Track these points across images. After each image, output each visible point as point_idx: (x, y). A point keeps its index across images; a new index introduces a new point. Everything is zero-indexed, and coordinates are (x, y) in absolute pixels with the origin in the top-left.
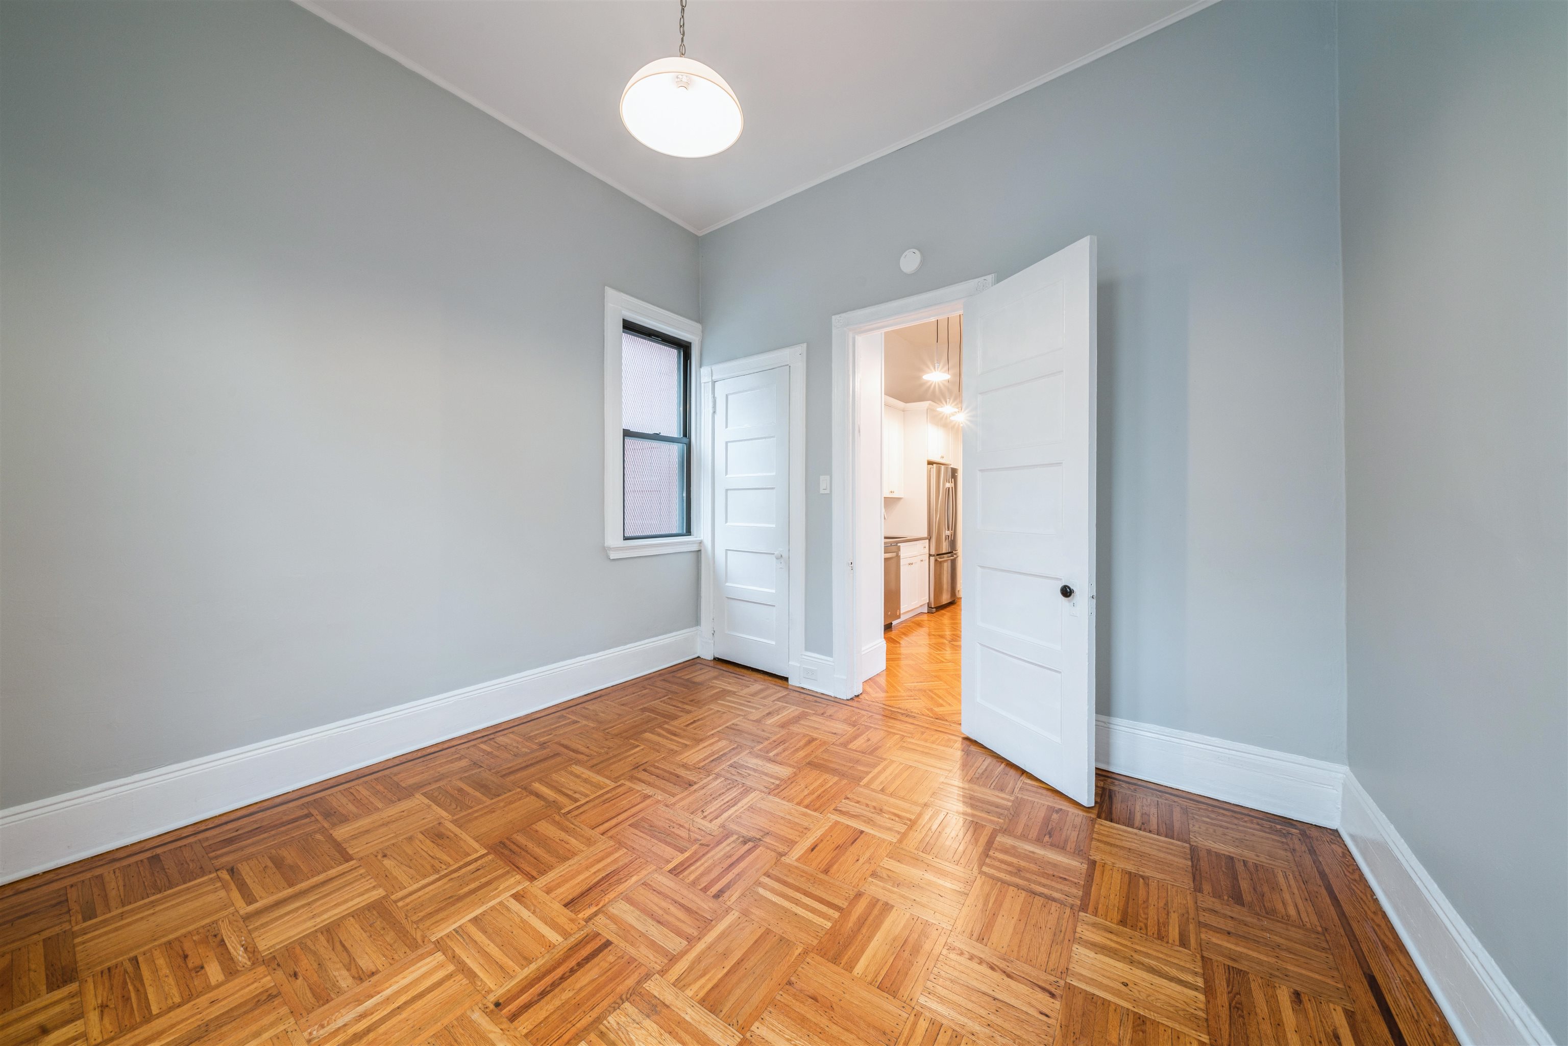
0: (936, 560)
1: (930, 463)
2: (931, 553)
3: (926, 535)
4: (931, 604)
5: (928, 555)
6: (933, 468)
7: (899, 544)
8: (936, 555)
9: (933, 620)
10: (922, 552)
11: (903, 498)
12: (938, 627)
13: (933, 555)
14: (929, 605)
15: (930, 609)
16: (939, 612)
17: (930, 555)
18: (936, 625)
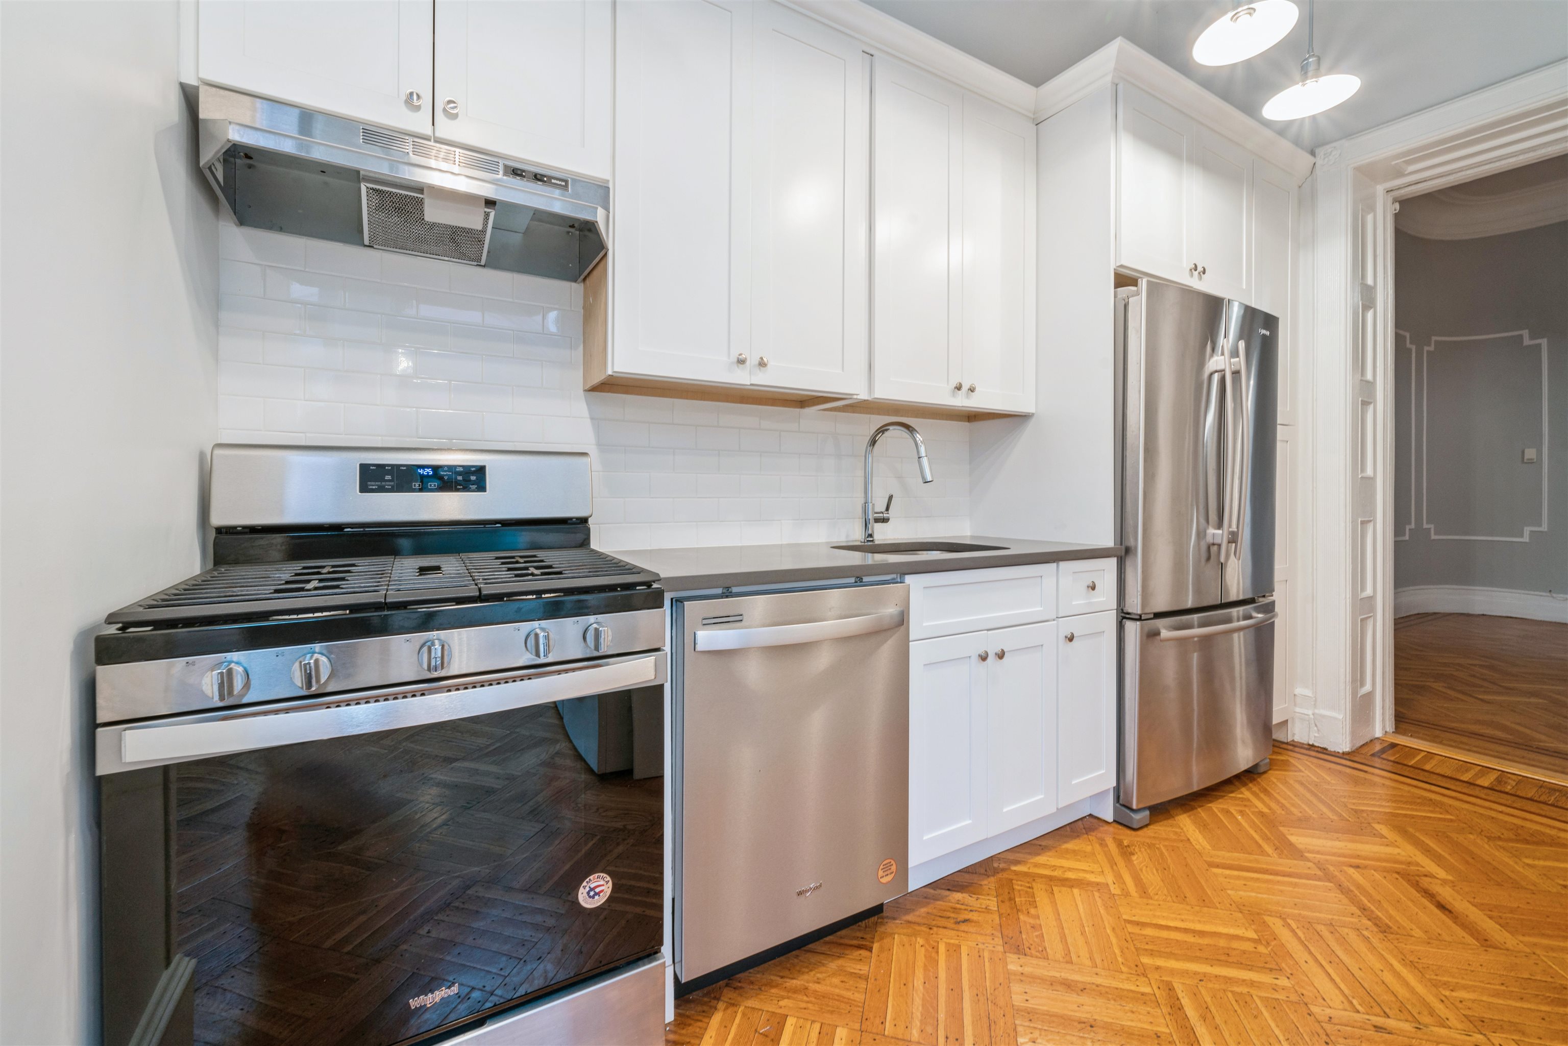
0: (1153, 635)
1: (1124, 280)
2: (1128, 608)
3: (1108, 541)
4: (1128, 795)
5: (1112, 617)
6: (1138, 294)
8: (1152, 616)
9: (1134, 858)
10: (1079, 600)
11: (1033, 414)
12: (1151, 891)
13: (1140, 616)
14: (1121, 798)
15: (1128, 811)
16: (1177, 815)
17: (1123, 615)
18: (1136, 885)
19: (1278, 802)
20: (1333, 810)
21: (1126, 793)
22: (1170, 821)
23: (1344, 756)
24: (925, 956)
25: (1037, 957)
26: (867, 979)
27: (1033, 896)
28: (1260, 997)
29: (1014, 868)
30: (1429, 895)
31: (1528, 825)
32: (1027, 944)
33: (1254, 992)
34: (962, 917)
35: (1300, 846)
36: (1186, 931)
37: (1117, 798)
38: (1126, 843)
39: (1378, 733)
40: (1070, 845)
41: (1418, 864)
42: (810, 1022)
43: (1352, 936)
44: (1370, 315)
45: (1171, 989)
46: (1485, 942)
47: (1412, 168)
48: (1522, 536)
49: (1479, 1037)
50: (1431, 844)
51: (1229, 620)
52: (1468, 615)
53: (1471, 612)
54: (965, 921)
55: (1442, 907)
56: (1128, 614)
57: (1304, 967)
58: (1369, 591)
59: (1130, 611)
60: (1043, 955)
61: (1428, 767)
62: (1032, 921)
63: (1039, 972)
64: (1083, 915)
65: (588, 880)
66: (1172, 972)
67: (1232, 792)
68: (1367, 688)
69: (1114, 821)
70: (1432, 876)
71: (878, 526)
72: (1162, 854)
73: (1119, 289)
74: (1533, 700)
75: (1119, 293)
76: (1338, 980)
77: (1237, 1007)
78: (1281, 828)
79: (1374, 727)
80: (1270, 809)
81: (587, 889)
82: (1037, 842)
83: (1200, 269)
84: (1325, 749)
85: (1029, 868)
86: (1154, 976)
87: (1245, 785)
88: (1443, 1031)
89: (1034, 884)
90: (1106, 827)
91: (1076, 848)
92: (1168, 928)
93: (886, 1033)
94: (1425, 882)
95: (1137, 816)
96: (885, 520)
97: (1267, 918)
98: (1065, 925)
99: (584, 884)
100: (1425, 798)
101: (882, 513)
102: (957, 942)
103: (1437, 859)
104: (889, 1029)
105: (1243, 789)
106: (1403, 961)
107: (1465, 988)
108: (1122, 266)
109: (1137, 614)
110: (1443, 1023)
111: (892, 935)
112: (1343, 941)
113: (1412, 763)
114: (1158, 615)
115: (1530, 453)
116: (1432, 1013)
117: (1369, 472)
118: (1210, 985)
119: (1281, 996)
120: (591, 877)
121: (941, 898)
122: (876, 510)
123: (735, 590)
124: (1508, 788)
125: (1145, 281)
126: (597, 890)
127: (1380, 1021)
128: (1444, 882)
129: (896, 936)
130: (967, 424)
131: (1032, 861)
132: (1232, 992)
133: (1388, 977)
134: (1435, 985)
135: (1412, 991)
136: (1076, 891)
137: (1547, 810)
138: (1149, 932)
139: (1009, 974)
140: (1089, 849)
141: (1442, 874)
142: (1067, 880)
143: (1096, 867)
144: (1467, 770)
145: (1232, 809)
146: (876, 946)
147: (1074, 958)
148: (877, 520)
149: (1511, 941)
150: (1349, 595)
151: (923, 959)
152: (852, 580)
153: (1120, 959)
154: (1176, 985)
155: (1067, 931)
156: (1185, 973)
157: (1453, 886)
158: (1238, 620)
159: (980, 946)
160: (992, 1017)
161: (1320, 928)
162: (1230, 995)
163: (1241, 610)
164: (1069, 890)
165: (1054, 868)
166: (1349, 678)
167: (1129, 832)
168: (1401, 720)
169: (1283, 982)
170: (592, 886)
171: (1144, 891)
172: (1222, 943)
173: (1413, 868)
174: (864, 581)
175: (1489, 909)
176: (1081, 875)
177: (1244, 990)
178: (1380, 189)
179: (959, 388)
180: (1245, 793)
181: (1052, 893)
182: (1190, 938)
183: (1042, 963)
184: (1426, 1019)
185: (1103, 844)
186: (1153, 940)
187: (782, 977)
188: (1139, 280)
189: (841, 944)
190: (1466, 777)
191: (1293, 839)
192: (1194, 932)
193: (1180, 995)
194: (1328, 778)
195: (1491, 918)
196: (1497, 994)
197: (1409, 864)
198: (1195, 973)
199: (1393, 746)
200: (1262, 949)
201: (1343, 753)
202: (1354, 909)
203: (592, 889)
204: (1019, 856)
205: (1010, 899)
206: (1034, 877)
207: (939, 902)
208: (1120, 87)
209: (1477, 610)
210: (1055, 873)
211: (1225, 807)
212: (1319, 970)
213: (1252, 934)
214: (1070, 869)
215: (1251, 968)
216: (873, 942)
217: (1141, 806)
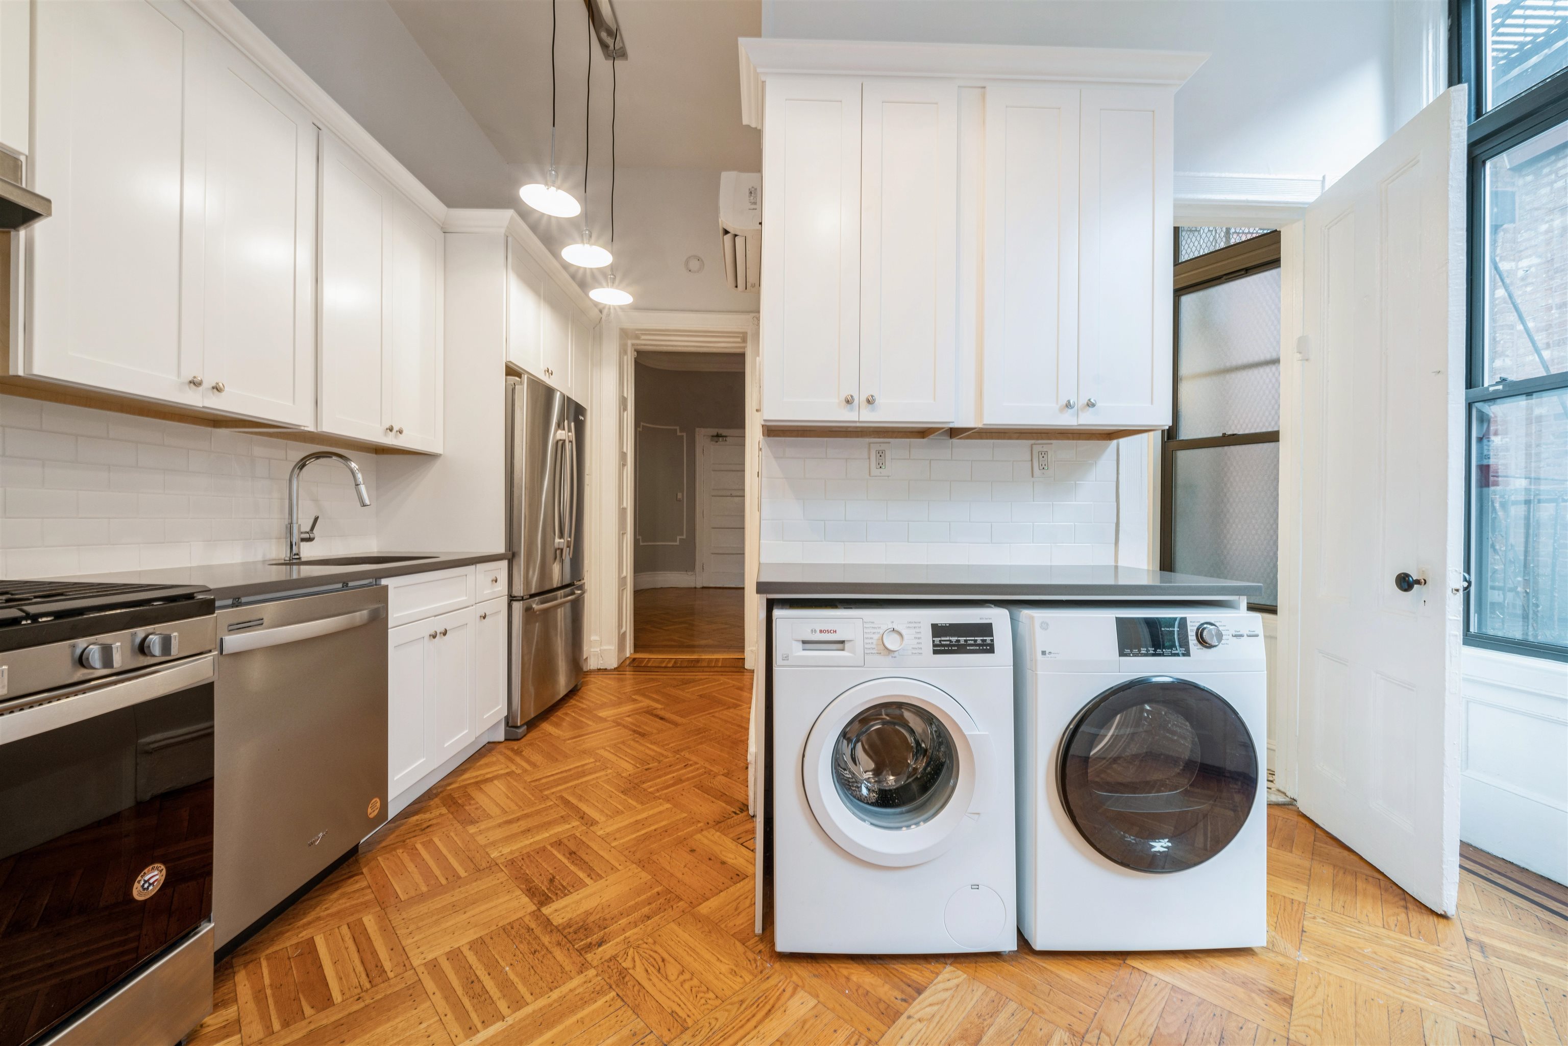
0: (528, 610)
1: (511, 371)
2: (515, 593)
3: (500, 548)
4: (514, 718)
5: (504, 601)
6: (521, 383)
7: (384, 582)
8: (528, 596)
9: (524, 753)
10: (488, 591)
11: (441, 455)
12: (538, 764)
13: (523, 597)
14: (510, 722)
15: (514, 729)
16: (540, 724)
17: (511, 598)
18: (529, 765)
19: (589, 700)
20: (615, 696)
21: (513, 718)
22: (538, 729)
23: (615, 669)
24: (408, 855)
25: (485, 820)
26: (370, 887)
27: (469, 795)
28: (602, 781)
29: (449, 788)
30: (657, 716)
31: (686, 677)
32: (476, 818)
33: (598, 780)
34: (425, 826)
35: (604, 717)
36: (562, 772)
37: (507, 724)
38: (516, 748)
39: (628, 655)
40: (482, 762)
41: (651, 706)
42: (337, 930)
43: (632, 743)
44: (625, 413)
45: (562, 798)
46: (676, 724)
47: (643, 337)
48: (676, 541)
49: (678, 756)
50: (655, 697)
51: (555, 599)
52: (655, 589)
53: (657, 587)
54: (428, 827)
55: (662, 719)
56: (515, 597)
57: (616, 762)
58: (624, 574)
59: (516, 595)
60: (489, 817)
61: (649, 665)
62: (475, 806)
63: (490, 825)
64: (504, 790)
65: (142, 874)
66: (560, 791)
67: (566, 703)
68: (624, 629)
69: (506, 740)
70: (656, 709)
71: (303, 545)
72: (538, 745)
73: (508, 377)
74: (684, 625)
75: (508, 380)
76: (630, 761)
77: (593, 789)
78: (594, 712)
79: (626, 652)
80: (587, 705)
81: (142, 882)
82: (458, 769)
83: (550, 371)
84: (606, 669)
85: (460, 784)
86: (553, 797)
87: (571, 698)
88: (667, 760)
89: (467, 790)
90: (501, 745)
91: (487, 762)
92: (552, 775)
93: (403, 899)
94: (655, 712)
95: (520, 731)
96: (310, 540)
97: (597, 751)
98: (496, 799)
99: (139, 878)
100: (650, 678)
101: (308, 533)
102: (428, 839)
103: (657, 701)
104: (403, 897)
105: (571, 701)
106: (651, 743)
107: (672, 742)
108: (510, 362)
109: (521, 597)
110: (667, 757)
111: (375, 859)
112: (629, 746)
113: (643, 665)
114: (532, 596)
115: (680, 496)
116: (663, 755)
117: (625, 505)
118: (580, 787)
119: (610, 776)
120: (146, 871)
121: (402, 825)
122: (303, 530)
123: (244, 600)
124: (678, 665)
125: (526, 376)
126: (151, 881)
127: (647, 767)
128: (661, 709)
129: (378, 858)
130: (374, 455)
131: (459, 780)
132: (590, 785)
133: (648, 751)
134: (663, 746)
135: (656, 752)
136: (496, 782)
137: (691, 669)
138: (544, 781)
139: (472, 836)
140: (494, 759)
141: (659, 706)
142: (487, 779)
143: (503, 766)
144: (664, 662)
145: (569, 712)
146: (365, 870)
147: (508, 810)
148: (303, 540)
149: (683, 720)
150: (617, 576)
151: (408, 857)
152: (340, 585)
153: (533, 799)
154: (564, 795)
155: (498, 801)
156: (566, 789)
157: (664, 709)
158: (561, 598)
159: (445, 833)
160: (470, 856)
161: (619, 745)
162: (589, 787)
163: (562, 592)
164: (491, 783)
165: (477, 777)
166: (617, 624)
167: (515, 742)
168: (637, 647)
169: (609, 771)
170: (146, 878)
171: (534, 765)
172: (580, 769)
173: (650, 708)
174: (349, 585)
175: (675, 713)
176: (495, 773)
177: (595, 782)
178: (630, 342)
179: (391, 429)
180: (573, 702)
181: (481, 788)
182: (565, 774)
183: (492, 820)
184: (661, 758)
185: (501, 753)
186: (547, 783)
187: (289, 925)
188: (523, 375)
189: (332, 884)
190: (664, 665)
191: (600, 715)
192: (566, 771)
193: (567, 798)
194: (610, 682)
195: (677, 715)
196: (682, 740)
197: (648, 707)
198: (572, 786)
199: (634, 659)
200: (598, 764)
201: (614, 669)
202: (631, 733)
203: (145, 882)
204: (450, 781)
205: (454, 803)
206: (465, 787)
207: (401, 828)
208: (510, 239)
209: (659, 586)
210: (479, 779)
211: (565, 712)
212: (623, 761)
213: (592, 760)
214: (487, 773)
215: (595, 772)
216: (361, 869)
217: (522, 723)
